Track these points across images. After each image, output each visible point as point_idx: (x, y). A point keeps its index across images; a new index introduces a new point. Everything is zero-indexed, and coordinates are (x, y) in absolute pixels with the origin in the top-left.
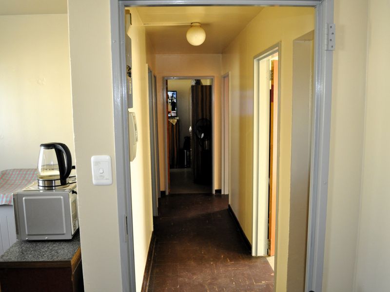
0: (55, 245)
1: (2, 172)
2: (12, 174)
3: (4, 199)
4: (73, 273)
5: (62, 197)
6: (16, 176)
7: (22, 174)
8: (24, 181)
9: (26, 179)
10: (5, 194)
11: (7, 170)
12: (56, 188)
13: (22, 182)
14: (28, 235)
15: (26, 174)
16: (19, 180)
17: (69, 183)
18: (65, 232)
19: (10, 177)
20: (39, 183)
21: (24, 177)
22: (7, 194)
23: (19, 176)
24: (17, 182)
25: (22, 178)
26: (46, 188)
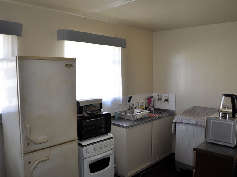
0: (225, 148)
1: (193, 107)
2: (198, 109)
3: (194, 121)
4: (234, 164)
5: (232, 124)
6: (200, 110)
7: (203, 110)
8: (204, 114)
9: (205, 112)
10: (194, 118)
11: (195, 107)
12: (229, 118)
13: (202, 114)
14: (211, 140)
15: (205, 110)
16: (201, 113)
17: (236, 117)
18: (231, 142)
19: (197, 110)
20: (219, 114)
21: (204, 112)
22: (195, 119)
23: (202, 111)
24: (200, 113)
25: (203, 112)
26: (223, 117)
